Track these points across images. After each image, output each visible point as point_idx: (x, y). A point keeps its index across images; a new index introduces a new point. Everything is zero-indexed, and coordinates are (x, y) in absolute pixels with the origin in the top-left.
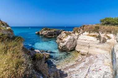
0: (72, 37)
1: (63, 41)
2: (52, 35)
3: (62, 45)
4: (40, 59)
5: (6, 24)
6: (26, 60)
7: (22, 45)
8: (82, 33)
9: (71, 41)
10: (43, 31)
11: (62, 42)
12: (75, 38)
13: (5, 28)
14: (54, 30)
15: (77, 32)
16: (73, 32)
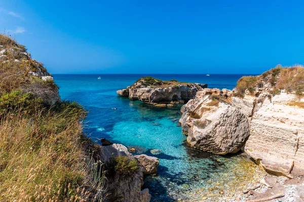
0: (234, 109)
1: (202, 119)
2: (166, 101)
3: (198, 135)
4: (128, 176)
5: (41, 66)
6: (89, 173)
7: (80, 128)
8: (270, 97)
9: (228, 121)
10: (139, 87)
11: (197, 124)
12: (242, 111)
13: (38, 79)
14: (174, 84)
15: (251, 91)
16: (235, 90)
